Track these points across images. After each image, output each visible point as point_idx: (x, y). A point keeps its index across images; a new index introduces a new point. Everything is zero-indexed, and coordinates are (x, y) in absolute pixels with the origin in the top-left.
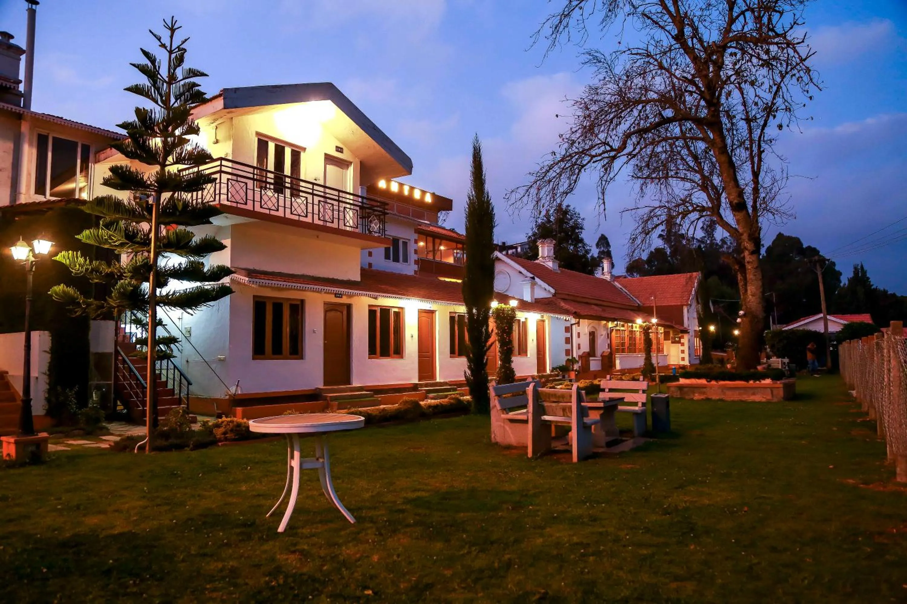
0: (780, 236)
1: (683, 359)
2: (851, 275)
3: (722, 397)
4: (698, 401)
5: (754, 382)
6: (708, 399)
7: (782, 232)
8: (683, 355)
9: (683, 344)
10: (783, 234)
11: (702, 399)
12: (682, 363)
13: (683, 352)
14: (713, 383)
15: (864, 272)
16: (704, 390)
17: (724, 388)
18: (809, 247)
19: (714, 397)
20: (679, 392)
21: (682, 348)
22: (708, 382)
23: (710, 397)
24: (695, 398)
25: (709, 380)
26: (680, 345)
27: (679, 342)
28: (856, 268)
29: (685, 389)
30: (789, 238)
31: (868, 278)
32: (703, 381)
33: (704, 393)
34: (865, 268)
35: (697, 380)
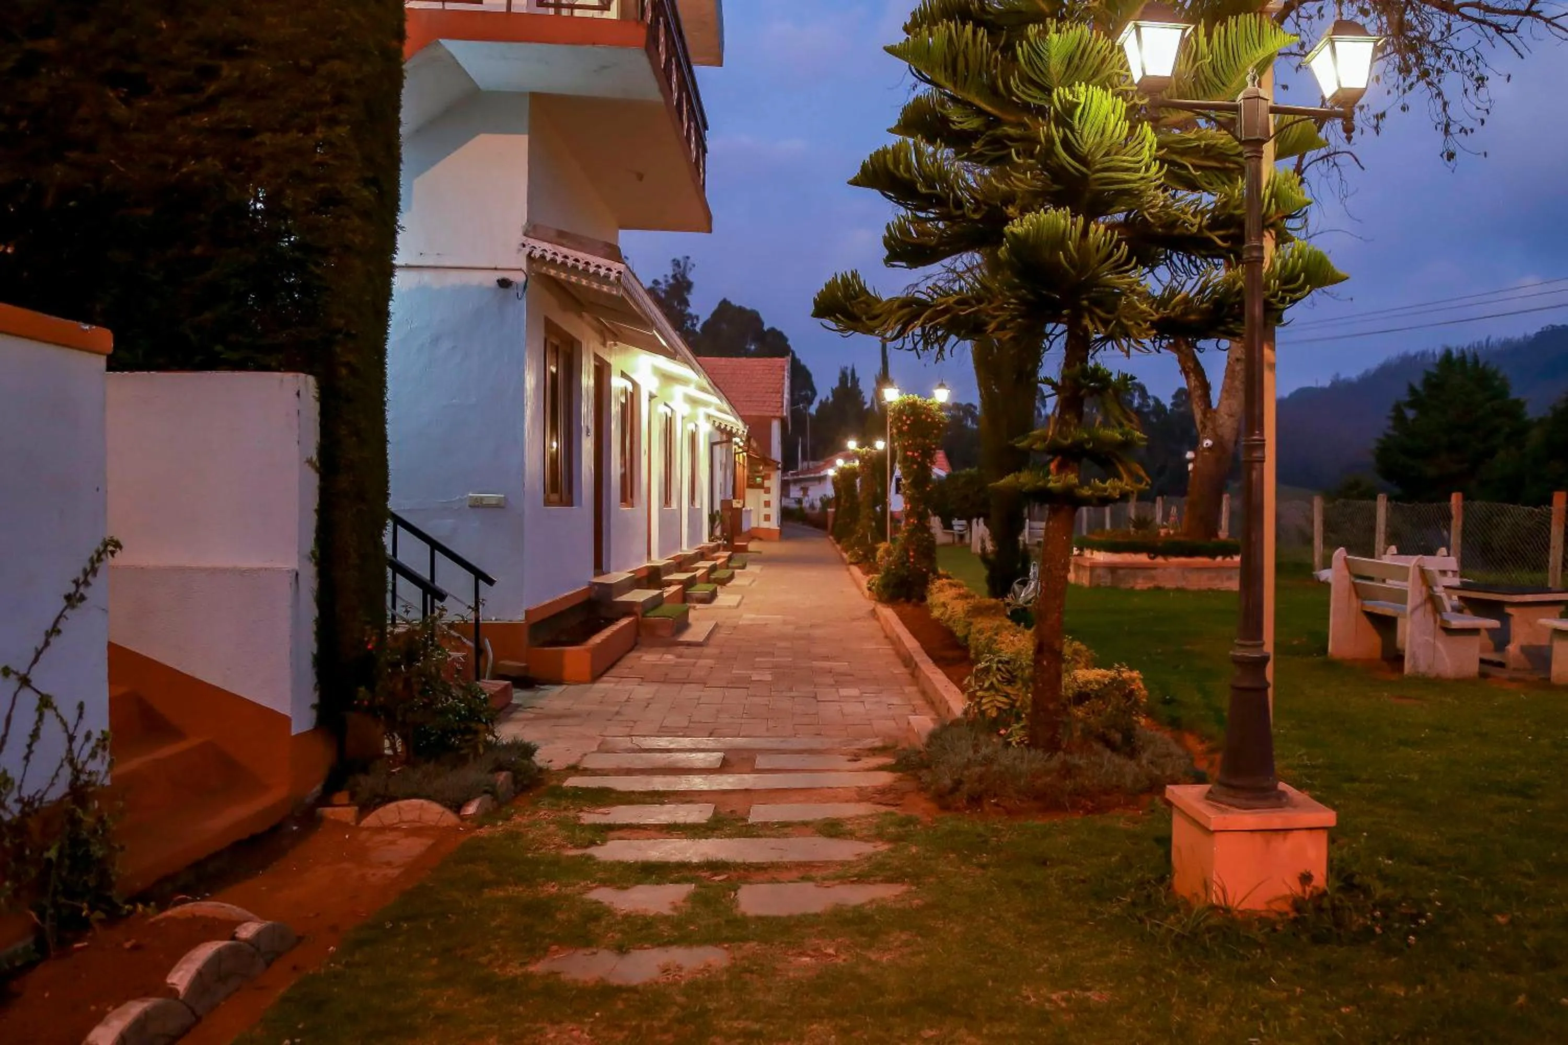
0: (725, 304)
1: (767, 518)
2: (836, 384)
3: (1181, 584)
4: (1142, 591)
5: (1224, 559)
6: (1158, 588)
7: (728, 299)
8: (766, 511)
9: (767, 491)
10: (729, 303)
11: (1149, 589)
12: (765, 525)
13: (767, 504)
14: (1160, 560)
15: (855, 381)
16: (1153, 572)
17: (1185, 567)
18: (772, 330)
19: (1169, 585)
20: (1109, 577)
21: (766, 497)
22: (1151, 558)
23: (1162, 585)
24: (1138, 587)
25: (1152, 555)
26: (762, 491)
27: (761, 486)
28: (844, 374)
29: (1121, 572)
30: (741, 310)
31: (860, 393)
32: (1143, 558)
33: (1153, 578)
34: (857, 375)
35: (1133, 556)
